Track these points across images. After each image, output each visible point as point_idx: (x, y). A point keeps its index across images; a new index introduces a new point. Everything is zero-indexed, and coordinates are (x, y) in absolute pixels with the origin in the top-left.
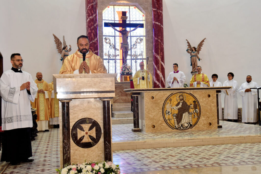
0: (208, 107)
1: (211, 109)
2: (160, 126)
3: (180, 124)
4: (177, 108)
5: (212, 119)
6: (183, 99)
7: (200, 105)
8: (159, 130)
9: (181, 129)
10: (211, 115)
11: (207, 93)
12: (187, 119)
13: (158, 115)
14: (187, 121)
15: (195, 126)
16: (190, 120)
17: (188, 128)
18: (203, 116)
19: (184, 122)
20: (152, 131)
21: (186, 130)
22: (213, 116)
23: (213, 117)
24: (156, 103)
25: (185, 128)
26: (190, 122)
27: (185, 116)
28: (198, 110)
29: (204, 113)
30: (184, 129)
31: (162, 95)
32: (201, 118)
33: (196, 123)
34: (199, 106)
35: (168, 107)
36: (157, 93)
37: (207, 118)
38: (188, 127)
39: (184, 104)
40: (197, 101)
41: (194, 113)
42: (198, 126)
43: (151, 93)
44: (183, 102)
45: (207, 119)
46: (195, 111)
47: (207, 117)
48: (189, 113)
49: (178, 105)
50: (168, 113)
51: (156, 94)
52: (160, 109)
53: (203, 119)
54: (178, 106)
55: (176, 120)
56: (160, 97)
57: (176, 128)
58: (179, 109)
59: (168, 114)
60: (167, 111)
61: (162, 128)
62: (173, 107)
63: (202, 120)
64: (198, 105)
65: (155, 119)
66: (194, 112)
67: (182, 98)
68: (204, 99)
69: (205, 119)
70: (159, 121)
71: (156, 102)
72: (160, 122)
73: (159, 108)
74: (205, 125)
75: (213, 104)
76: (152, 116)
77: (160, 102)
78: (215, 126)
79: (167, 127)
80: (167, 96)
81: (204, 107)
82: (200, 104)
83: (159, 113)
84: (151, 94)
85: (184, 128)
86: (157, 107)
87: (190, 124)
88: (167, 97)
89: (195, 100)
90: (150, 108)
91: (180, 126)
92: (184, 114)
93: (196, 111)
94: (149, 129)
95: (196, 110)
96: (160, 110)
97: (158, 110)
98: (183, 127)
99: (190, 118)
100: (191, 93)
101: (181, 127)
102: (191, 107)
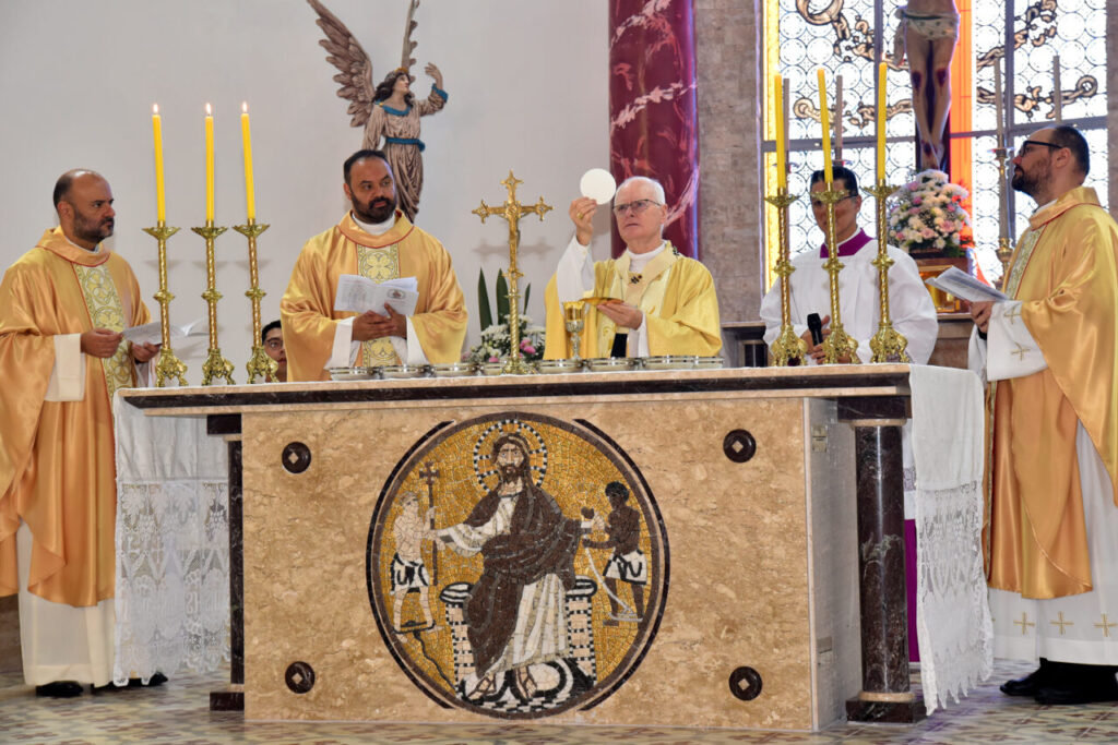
0: (735, 539)
1: (760, 556)
2: (346, 674)
3: (494, 667)
4: (475, 536)
5: (764, 639)
6: (523, 470)
7: (659, 517)
8: (339, 702)
9: (501, 705)
10: (761, 604)
11: (724, 423)
12: (549, 629)
13: (336, 588)
14: (549, 649)
15: (615, 688)
16: (575, 637)
17: (564, 707)
18: (688, 610)
19: (528, 655)
20: (292, 709)
21: (548, 720)
22: (774, 615)
23: (776, 626)
24: (320, 497)
25: (537, 701)
26: (578, 653)
27: (534, 608)
28: (642, 558)
29: (696, 586)
30: (526, 709)
31: (365, 439)
32: (670, 630)
33: (628, 669)
34: (651, 529)
35: (408, 531)
36: (330, 419)
37: (717, 634)
38: (563, 695)
39: (534, 505)
40: (634, 486)
41: (610, 583)
42: (644, 690)
43: (284, 419)
44: (522, 495)
45: (723, 635)
46: (614, 566)
47: (725, 621)
48: (569, 582)
49: (488, 519)
50: (410, 573)
51: (320, 432)
52: (351, 540)
53: (684, 635)
54: (482, 524)
55: (465, 634)
56: (352, 450)
57: (465, 698)
58: (489, 547)
59: (407, 586)
60: (396, 557)
61: (357, 695)
62: (444, 533)
63: (680, 643)
64: (649, 519)
65: (313, 618)
66: (613, 572)
67: (517, 460)
68: (699, 473)
69: (703, 641)
70: (340, 638)
71: (319, 489)
72: (345, 644)
73: (343, 533)
74: (706, 691)
75: (775, 518)
76: (295, 594)
77: (349, 491)
78: (784, 704)
79: (396, 684)
80: (407, 442)
81: (699, 533)
82: (665, 515)
83: (339, 575)
84: (286, 427)
85: (524, 702)
86: (328, 525)
87: (577, 674)
88: (402, 455)
89: (623, 481)
90: (279, 536)
91: (500, 682)
92: (529, 591)
93: (628, 564)
94: (270, 694)
95: (627, 558)
96: (352, 552)
97: (338, 548)
98: (517, 694)
99: (580, 621)
100: (594, 422)
101: (508, 693)
102: (585, 537)
